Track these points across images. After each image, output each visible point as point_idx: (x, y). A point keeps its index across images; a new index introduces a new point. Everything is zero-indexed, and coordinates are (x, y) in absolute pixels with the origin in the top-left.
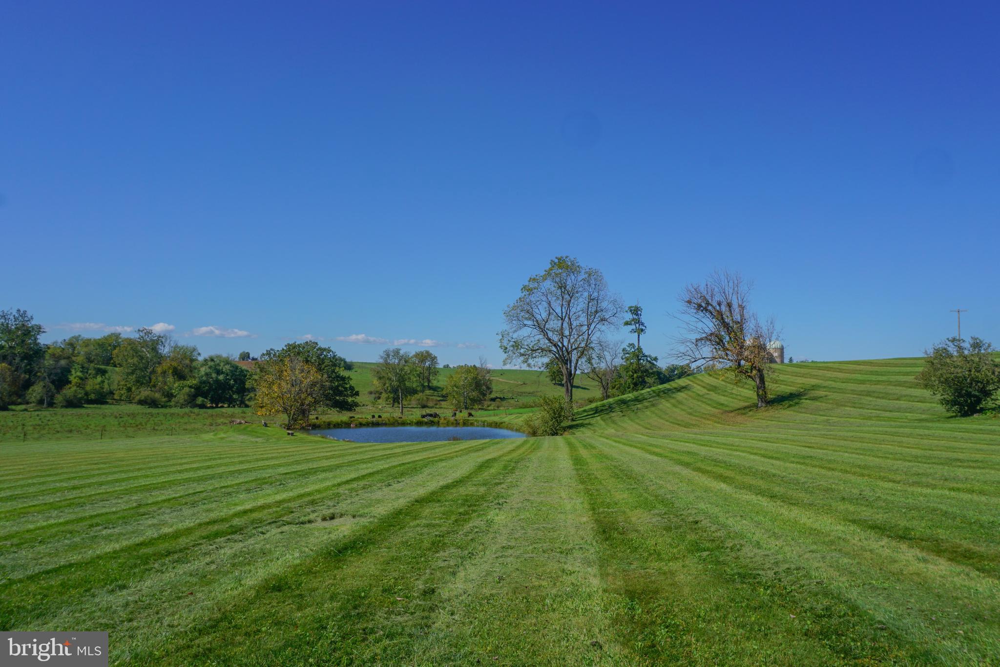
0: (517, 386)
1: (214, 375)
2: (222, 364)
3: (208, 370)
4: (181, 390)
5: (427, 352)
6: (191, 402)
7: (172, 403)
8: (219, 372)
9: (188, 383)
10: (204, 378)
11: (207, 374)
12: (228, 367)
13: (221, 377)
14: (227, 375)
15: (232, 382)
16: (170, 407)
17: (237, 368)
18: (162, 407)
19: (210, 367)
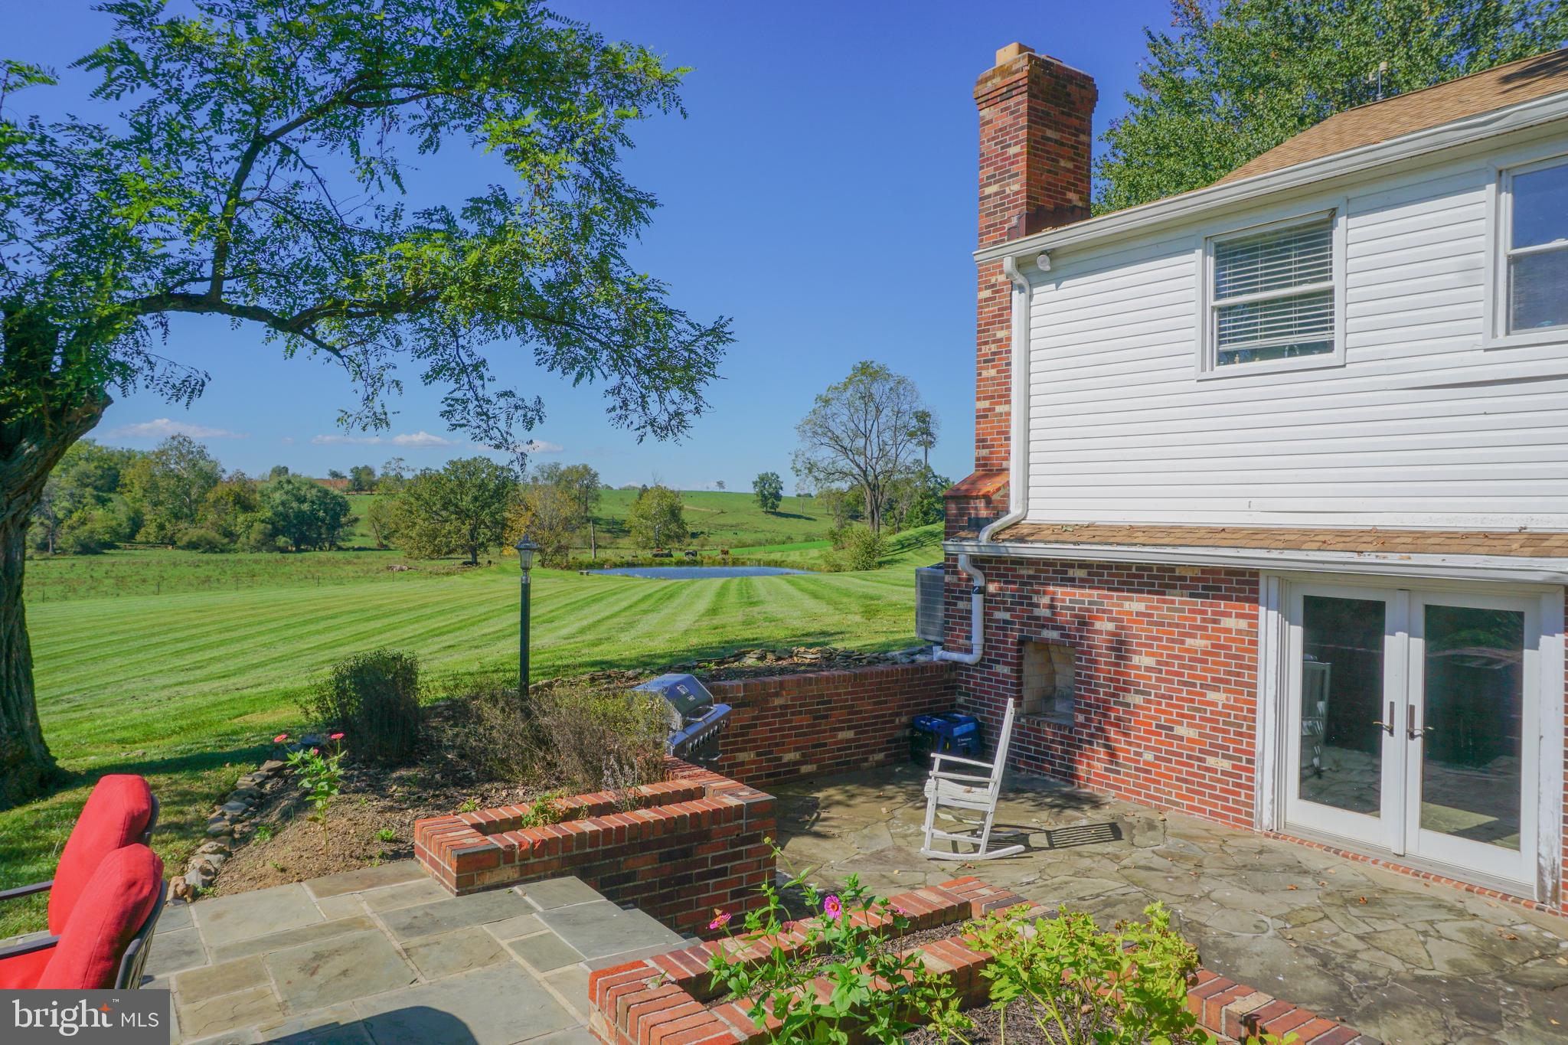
0: (712, 515)
1: (295, 505)
2: (304, 488)
3: (284, 497)
4: (250, 526)
5: (585, 467)
6: (267, 542)
7: (238, 545)
8: (301, 500)
9: (258, 515)
10: (280, 508)
11: (283, 504)
12: (314, 491)
13: (305, 507)
14: (313, 502)
15: (321, 514)
16: (236, 551)
17: (326, 493)
18: (222, 551)
19: (287, 493)
